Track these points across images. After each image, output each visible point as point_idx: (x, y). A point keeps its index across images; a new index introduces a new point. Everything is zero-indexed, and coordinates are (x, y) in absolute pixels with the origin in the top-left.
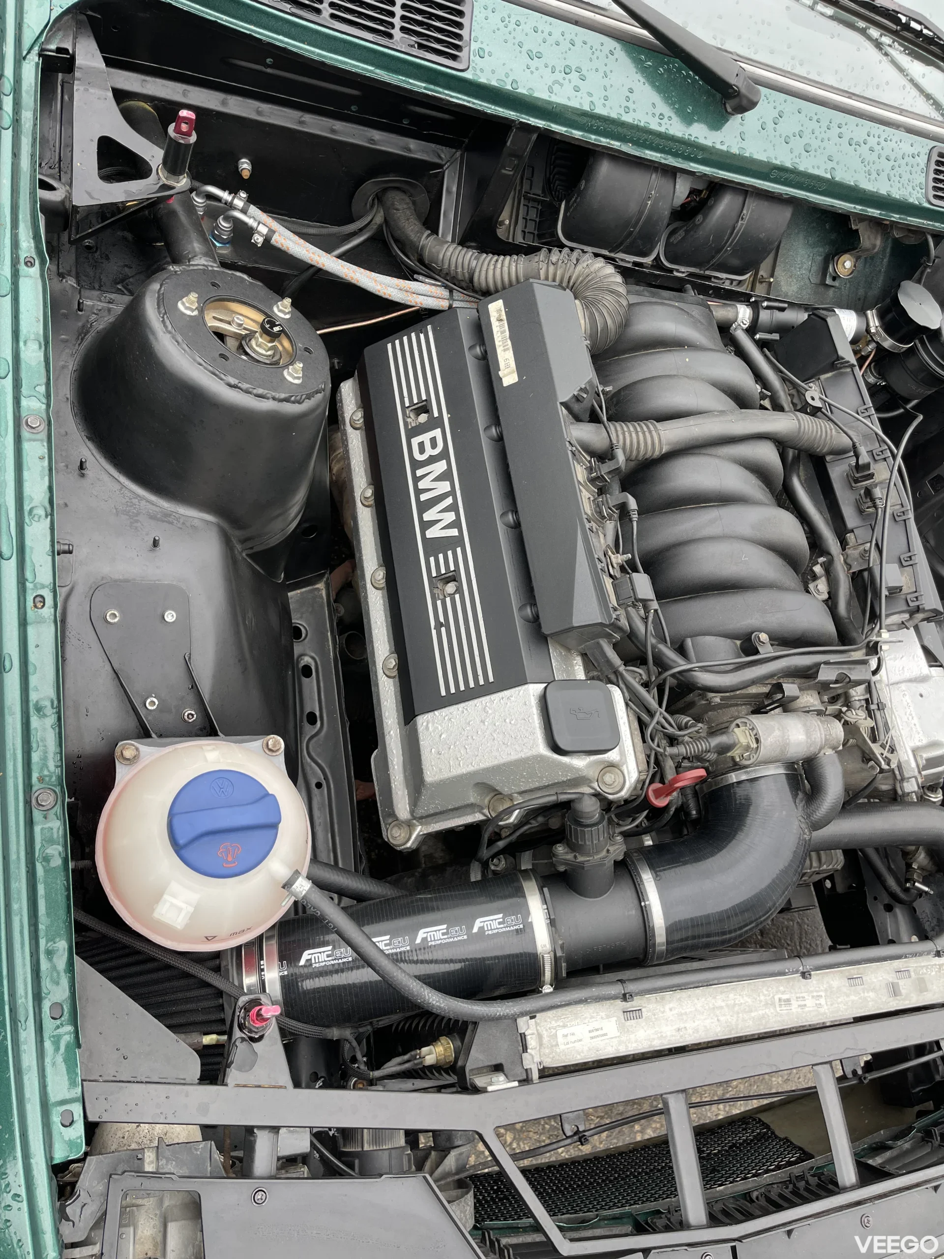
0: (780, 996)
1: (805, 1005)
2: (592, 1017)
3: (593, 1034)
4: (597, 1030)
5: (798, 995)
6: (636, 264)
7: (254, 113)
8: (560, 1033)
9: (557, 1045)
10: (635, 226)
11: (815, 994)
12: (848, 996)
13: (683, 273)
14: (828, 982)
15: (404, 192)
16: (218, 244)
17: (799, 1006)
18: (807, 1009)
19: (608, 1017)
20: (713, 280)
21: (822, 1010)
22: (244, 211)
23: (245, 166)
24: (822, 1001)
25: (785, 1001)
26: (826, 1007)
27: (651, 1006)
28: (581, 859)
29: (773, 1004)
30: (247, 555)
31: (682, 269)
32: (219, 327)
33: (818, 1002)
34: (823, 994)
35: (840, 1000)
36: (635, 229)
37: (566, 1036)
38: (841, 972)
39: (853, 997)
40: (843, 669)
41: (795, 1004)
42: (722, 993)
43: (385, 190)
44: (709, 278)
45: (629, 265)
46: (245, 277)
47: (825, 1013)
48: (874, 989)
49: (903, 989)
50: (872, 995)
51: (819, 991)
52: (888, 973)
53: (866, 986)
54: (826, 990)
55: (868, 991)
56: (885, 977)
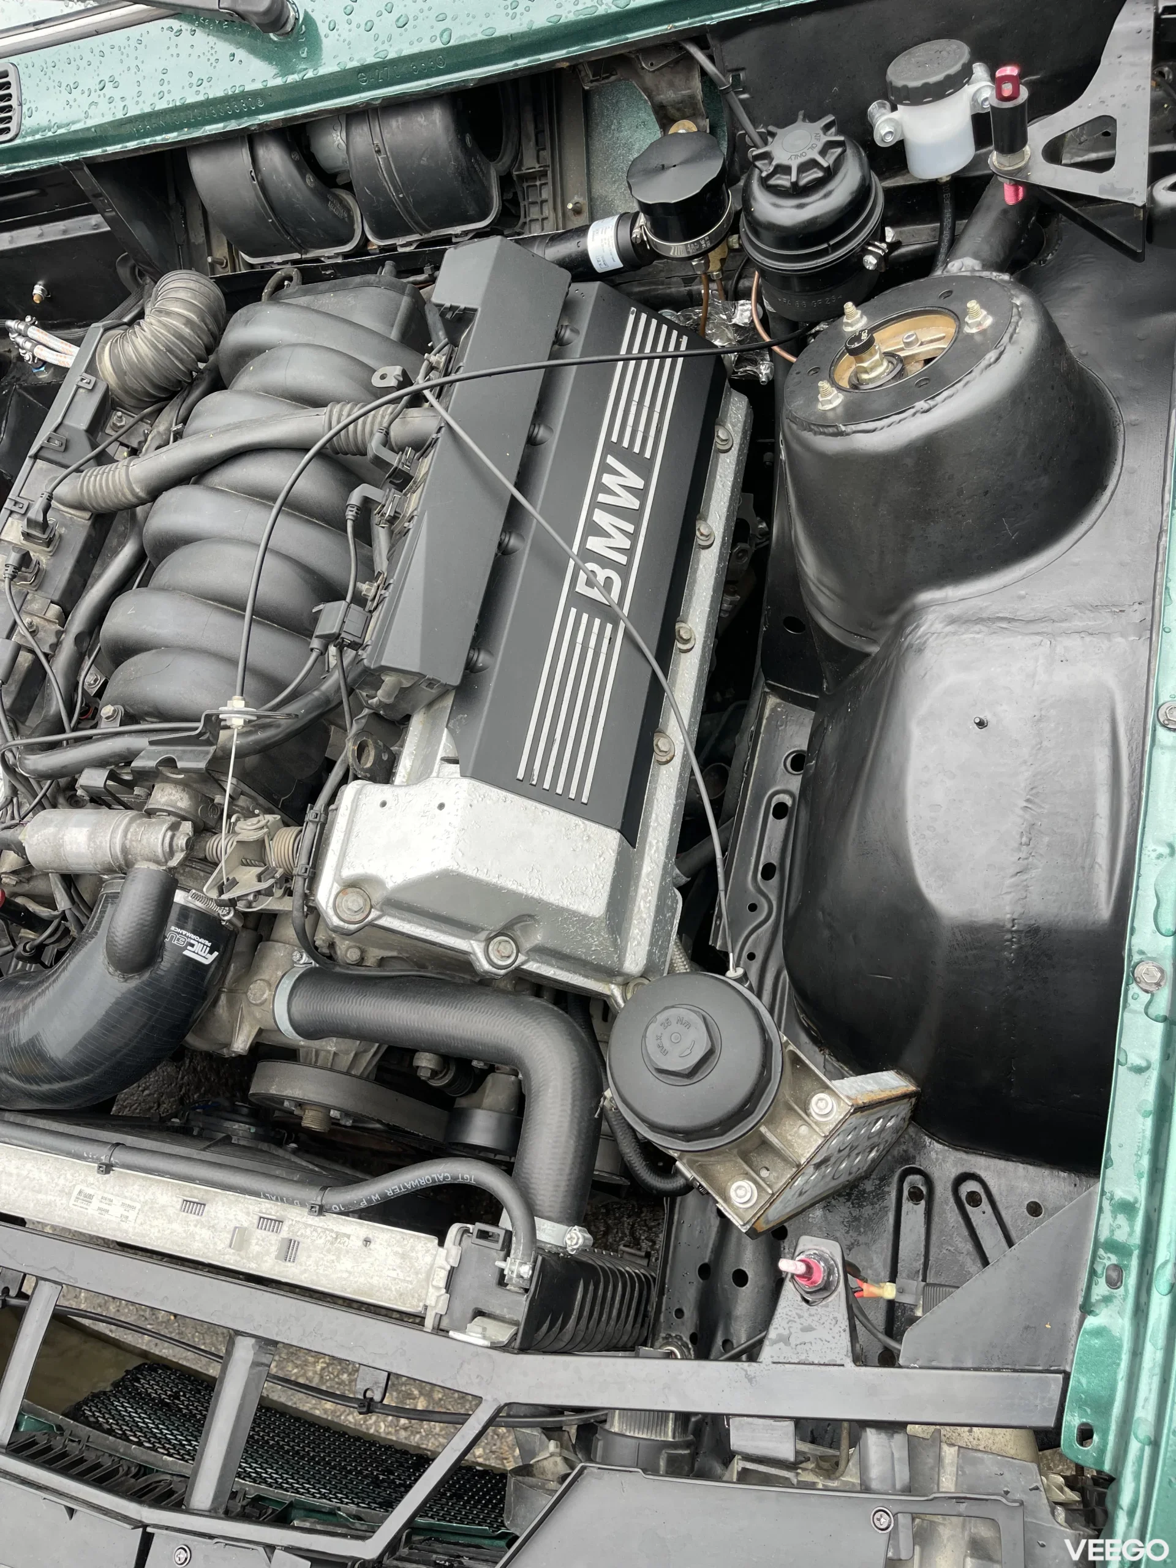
1: (107, 1211)
5: (106, 1195)
6: (346, 255)
11: (128, 1202)
12: (170, 1222)
14: (153, 1194)
17: (99, 1209)
18: (106, 1217)
21: (124, 1226)
24: (132, 1215)
25: (86, 1196)
26: (132, 1224)
33: (126, 1213)
34: (138, 1206)
35: (155, 1223)
38: (180, 1187)
39: (175, 1226)
41: (95, 1204)
45: (340, 260)
47: (127, 1232)
48: (213, 1227)
49: (257, 1244)
50: (205, 1233)
51: (135, 1201)
52: (248, 1214)
53: (203, 1219)
54: (146, 1203)
55: (203, 1226)
56: (239, 1218)
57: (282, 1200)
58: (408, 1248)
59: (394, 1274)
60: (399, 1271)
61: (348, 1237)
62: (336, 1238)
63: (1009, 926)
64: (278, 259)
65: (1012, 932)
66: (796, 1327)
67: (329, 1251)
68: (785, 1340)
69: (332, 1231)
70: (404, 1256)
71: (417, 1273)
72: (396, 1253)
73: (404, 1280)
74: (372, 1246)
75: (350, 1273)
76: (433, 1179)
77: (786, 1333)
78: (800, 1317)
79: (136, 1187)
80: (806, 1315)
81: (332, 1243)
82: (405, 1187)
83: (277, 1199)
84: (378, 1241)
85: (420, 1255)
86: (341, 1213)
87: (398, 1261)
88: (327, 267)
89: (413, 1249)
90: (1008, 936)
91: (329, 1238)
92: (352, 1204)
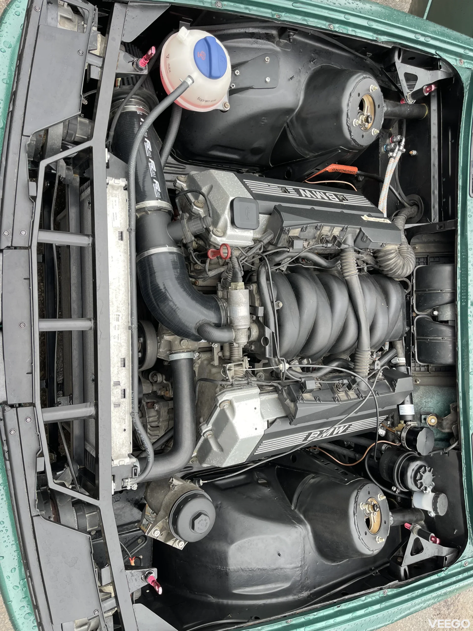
0: (121, 316)
1: (115, 329)
2: (121, 216)
3: (115, 214)
4: (116, 217)
5: (120, 326)
6: (413, 306)
7: (433, 148)
8: (117, 199)
9: (112, 196)
10: (429, 290)
11: (120, 336)
12: (117, 356)
13: (413, 331)
14: (124, 345)
15: (418, 212)
16: (385, 146)
17: (115, 326)
19: (121, 223)
20: (413, 346)
22: (399, 150)
23: (414, 153)
24: (116, 340)
25: (118, 318)
26: (113, 341)
27: (123, 245)
28: (185, 220)
29: (118, 311)
30: (285, 126)
31: (415, 329)
32: (365, 107)
33: (116, 337)
34: (119, 341)
35: (115, 350)
36: (428, 291)
37: (115, 202)
39: (116, 359)
40: (271, 342)
41: (117, 323)
42: (125, 284)
43: (417, 205)
44: (413, 344)
45: (411, 304)
46: (383, 122)
48: (118, 373)
49: (116, 392)
50: (116, 372)
51: (121, 339)
52: (124, 384)
53: (120, 369)
54: (121, 344)
55: (118, 369)
56: (123, 381)
57: (132, 400)
58: (126, 445)
59: (118, 443)
60: (119, 444)
61: (125, 423)
62: (123, 419)
63: (228, 568)
64: (414, 281)
65: (226, 569)
66: (136, 577)
67: (119, 418)
68: (133, 575)
69: (125, 417)
70: (123, 444)
71: (119, 450)
72: (123, 441)
73: (116, 447)
74: (124, 432)
75: (115, 428)
76: (147, 448)
77: (134, 575)
78: (138, 577)
79: (125, 337)
80: (139, 578)
81: (122, 418)
82: (144, 440)
83: (132, 397)
84: (125, 434)
85: (125, 449)
86: (133, 421)
87: (121, 443)
88: (410, 299)
89: (126, 446)
90: (225, 568)
91: (123, 416)
92: (136, 425)
